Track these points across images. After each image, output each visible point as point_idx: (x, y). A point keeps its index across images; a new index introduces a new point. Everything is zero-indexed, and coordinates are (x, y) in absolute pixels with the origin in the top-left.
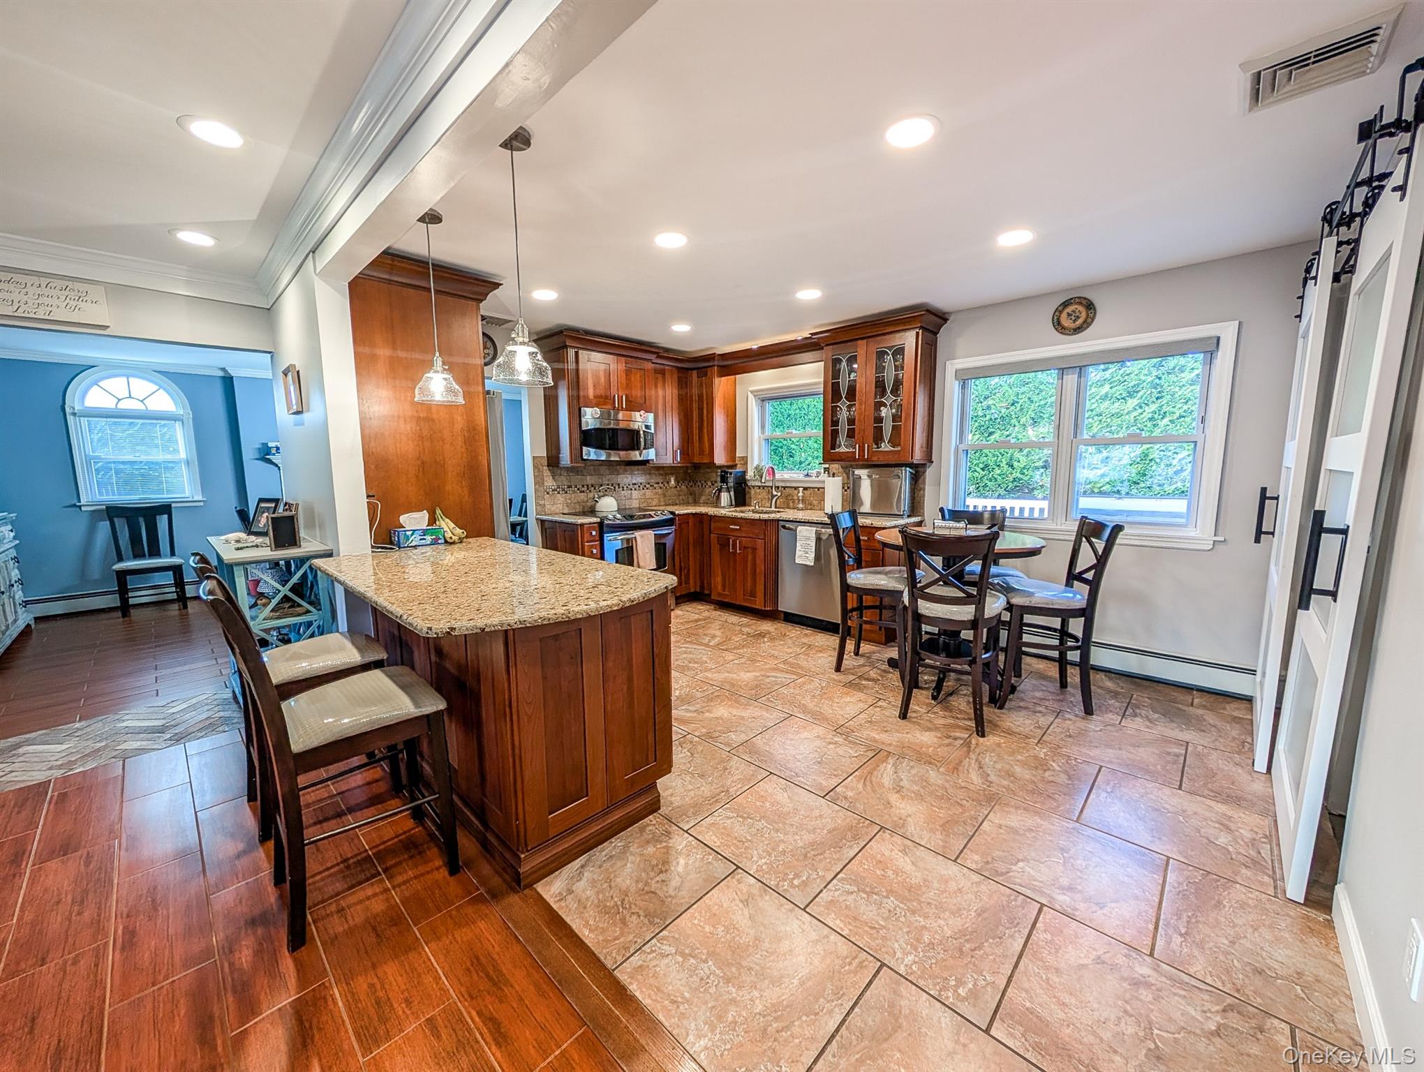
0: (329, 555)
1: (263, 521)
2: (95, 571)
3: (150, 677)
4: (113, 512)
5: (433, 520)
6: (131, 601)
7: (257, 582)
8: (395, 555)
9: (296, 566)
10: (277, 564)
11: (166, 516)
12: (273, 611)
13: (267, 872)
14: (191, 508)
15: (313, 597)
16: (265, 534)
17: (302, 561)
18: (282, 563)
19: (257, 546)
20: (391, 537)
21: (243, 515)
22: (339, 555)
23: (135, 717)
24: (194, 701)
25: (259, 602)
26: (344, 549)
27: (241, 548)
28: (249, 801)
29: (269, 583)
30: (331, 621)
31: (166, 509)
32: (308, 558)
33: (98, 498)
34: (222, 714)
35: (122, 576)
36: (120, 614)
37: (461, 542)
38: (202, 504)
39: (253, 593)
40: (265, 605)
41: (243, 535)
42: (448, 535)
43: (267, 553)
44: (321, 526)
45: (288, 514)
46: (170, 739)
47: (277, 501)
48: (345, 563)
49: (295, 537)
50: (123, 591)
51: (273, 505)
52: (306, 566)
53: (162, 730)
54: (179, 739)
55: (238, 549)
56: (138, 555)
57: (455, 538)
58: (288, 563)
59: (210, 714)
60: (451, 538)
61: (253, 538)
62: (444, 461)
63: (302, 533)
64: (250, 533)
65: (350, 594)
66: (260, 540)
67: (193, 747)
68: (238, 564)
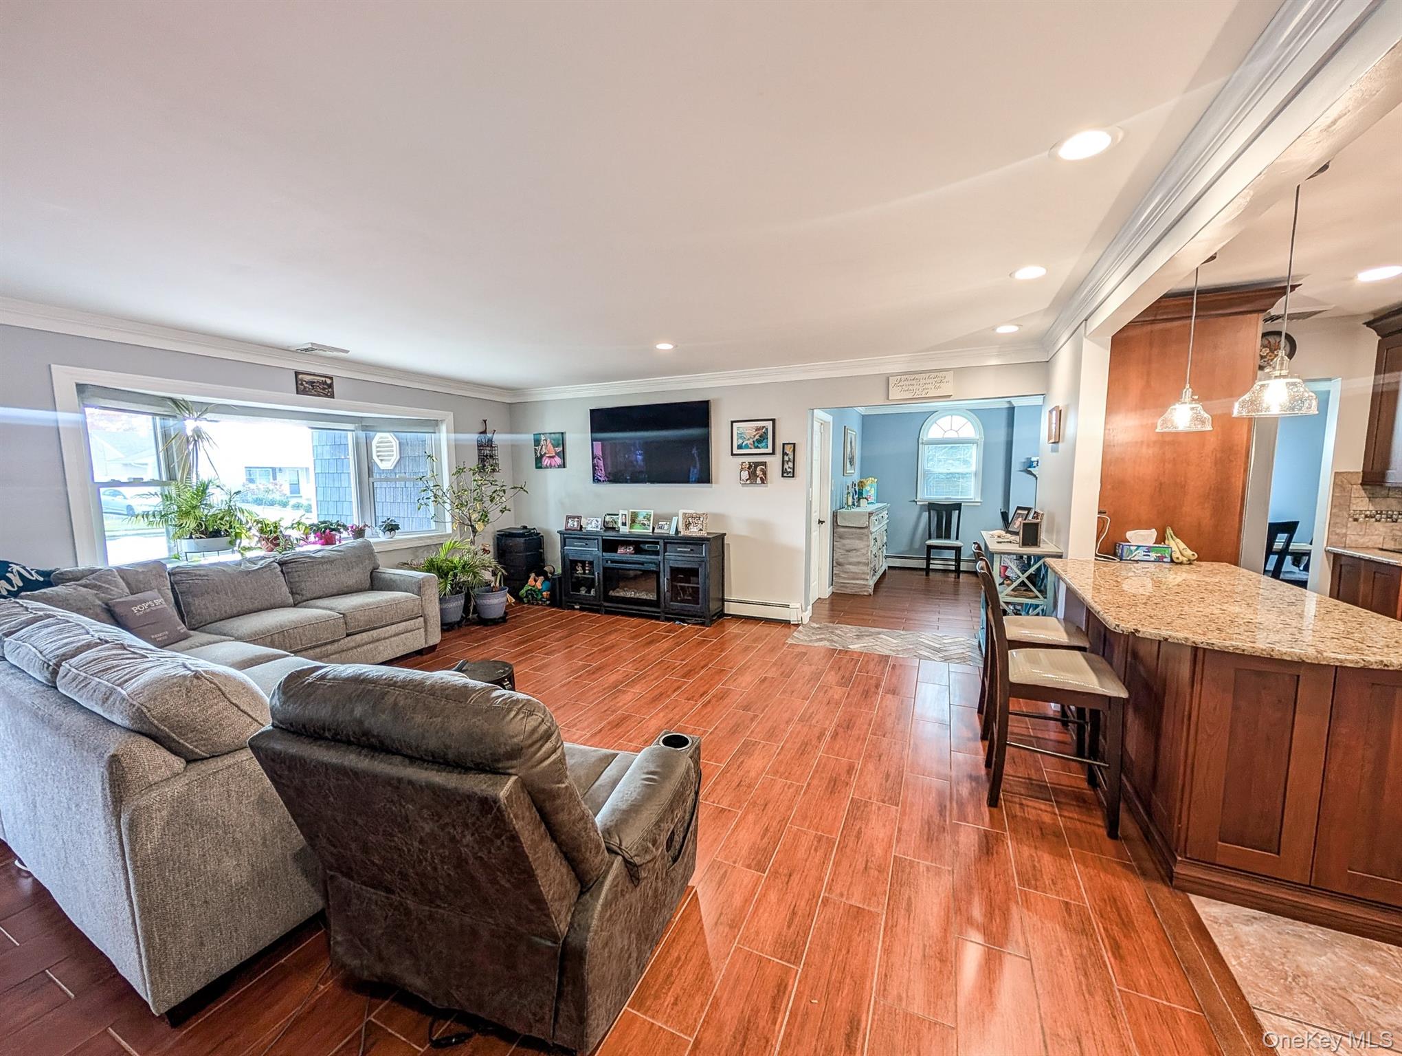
0: (1060, 557)
1: (1017, 525)
2: (917, 545)
3: (935, 617)
4: (931, 506)
5: (1161, 539)
6: (932, 567)
7: (1006, 568)
8: (1116, 565)
9: (1035, 561)
10: (1021, 557)
11: (957, 512)
12: (1013, 590)
13: (982, 758)
14: (974, 507)
15: (1042, 587)
16: (1017, 534)
17: (1039, 557)
18: (1025, 557)
19: (1010, 542)
20: (1115, 549)
21: (1005, 515)
22: (1067, 558)
23: (927, 637)
24: (957, 640)
25: (1005, 582)
26: (1071, 553)
27: (1001, 542)
28: (978, 712)
29: (1014, 570)
30: (1052, 609)
31: (958, 506)
32: (1043, 557)
33: (926, 497)
34: (970, 654)
35: (930, 548)
36: (925, 573)
37: (1190, 564)
38: (979, 504)
39: (1002, 575)
40: (1009, 585)
41: (1003, 533)
42: (1176, 555)
43: (1016, 548)
44: (1058, 532)
45: (1036, 521)
46: (942, 657)
47: (1029, 509)
48: (1070, 565)
49: (1037, 538)
50: (928, 559)
51: (1026, 512)
52: (1040, 562)
53: (939, 650)
54: (946, 659)
55: (999, 542)
56: (939, 537)
57: (1185, 560)
58: (1029, 558)
59: (964, 651)
60: (1178, 558)
61: (1009, 535)
62: (1186, 482)
63: (1043, 536)
64: (1008, 532)
65: (1070, 592)
66: (1013, 538)
67: (953, 667)
68: (997, 553)
